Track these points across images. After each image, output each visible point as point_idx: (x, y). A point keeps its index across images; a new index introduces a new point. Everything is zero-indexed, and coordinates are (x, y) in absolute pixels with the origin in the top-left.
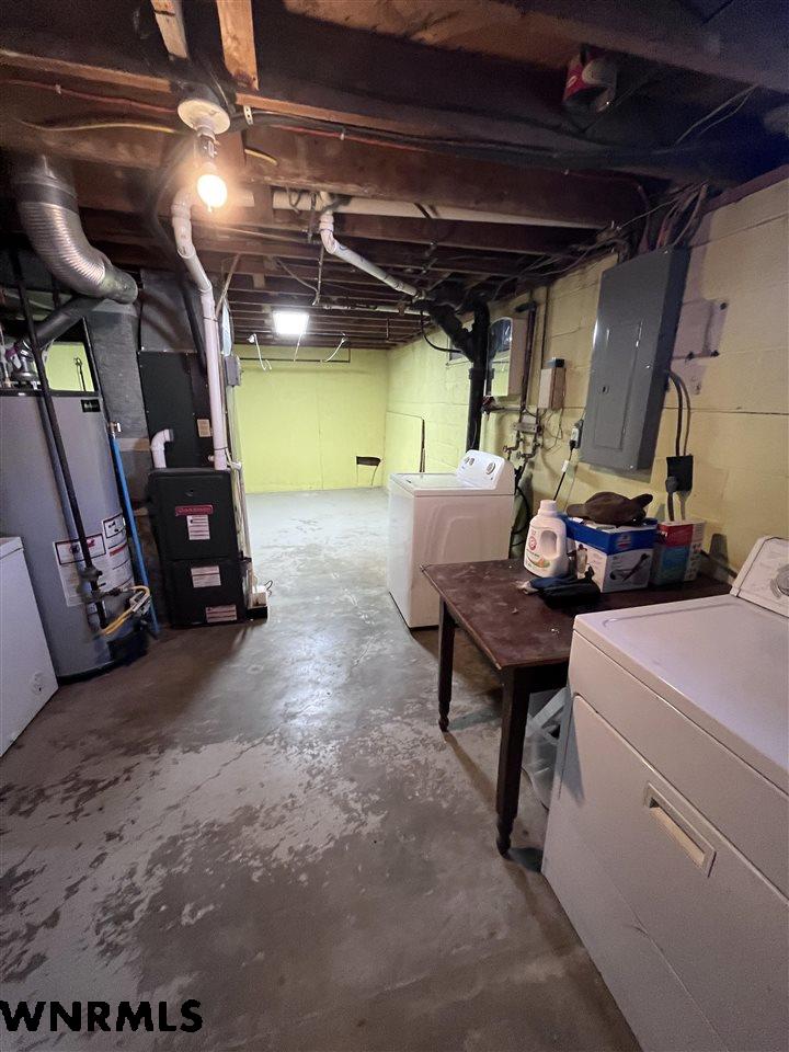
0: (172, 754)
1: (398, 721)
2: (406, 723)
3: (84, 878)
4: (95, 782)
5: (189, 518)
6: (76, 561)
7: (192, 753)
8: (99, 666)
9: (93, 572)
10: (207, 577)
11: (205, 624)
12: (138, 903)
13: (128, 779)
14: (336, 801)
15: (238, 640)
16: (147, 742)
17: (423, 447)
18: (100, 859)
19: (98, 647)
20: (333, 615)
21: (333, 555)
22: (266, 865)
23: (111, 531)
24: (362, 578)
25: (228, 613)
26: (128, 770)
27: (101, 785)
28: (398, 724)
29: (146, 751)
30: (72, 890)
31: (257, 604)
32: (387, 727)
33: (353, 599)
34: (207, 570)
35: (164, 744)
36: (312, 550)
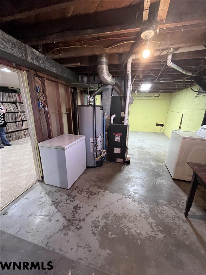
0: (107, 192)
1: (169, 207)
2: (171, 208)
3: (89, 214)
4: (92, 192)
5: (116, 136)
6: (94, 142)
7: (111, 193)
8: (94, 166)
9: (97, 145)
10: (117, 151)
11: (115, 162)
12: (100, 225)
13: (98, 194)
14: (149, 223)
15: (122, 168)
16: (102, 187)
17: (181, 122)
18: (92, 210)
19: (94, 162)
20: (148, 168)
21: (148, 150)
22: (129, 232)
23: (100, 137)
24: (156, 159)
25: (120, 160)
26: (98, 192)
27: (93, 193)
28: (169, 208)
29: (102, 189)
30: (87, 215)
31: (128, 160)
32: (165, 207)
33: (154, 164)
34: (118, 149)
35: (106, 189)
36: (142, 148)
